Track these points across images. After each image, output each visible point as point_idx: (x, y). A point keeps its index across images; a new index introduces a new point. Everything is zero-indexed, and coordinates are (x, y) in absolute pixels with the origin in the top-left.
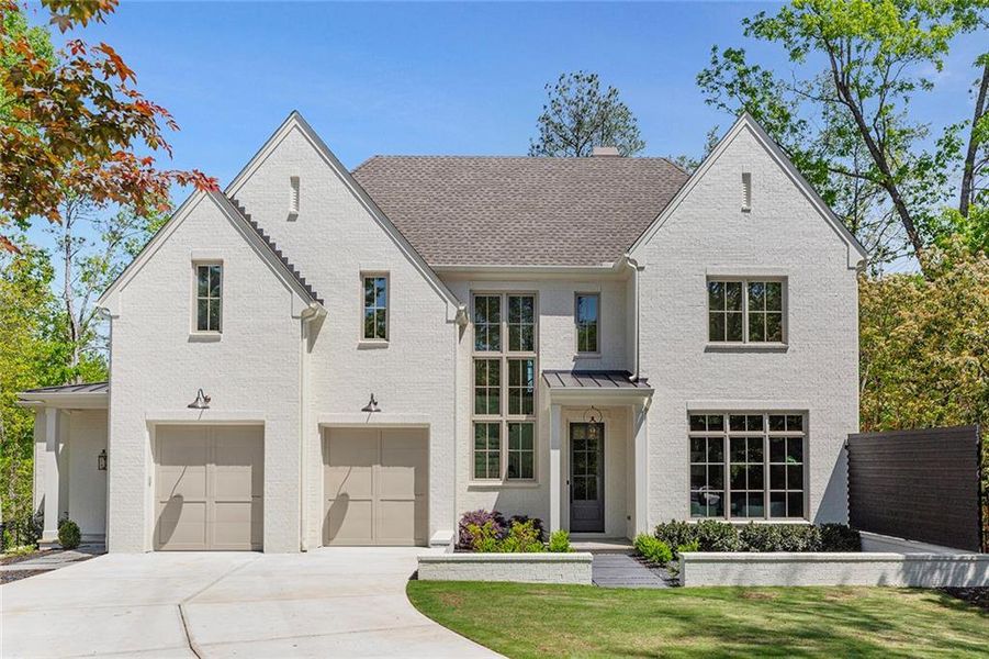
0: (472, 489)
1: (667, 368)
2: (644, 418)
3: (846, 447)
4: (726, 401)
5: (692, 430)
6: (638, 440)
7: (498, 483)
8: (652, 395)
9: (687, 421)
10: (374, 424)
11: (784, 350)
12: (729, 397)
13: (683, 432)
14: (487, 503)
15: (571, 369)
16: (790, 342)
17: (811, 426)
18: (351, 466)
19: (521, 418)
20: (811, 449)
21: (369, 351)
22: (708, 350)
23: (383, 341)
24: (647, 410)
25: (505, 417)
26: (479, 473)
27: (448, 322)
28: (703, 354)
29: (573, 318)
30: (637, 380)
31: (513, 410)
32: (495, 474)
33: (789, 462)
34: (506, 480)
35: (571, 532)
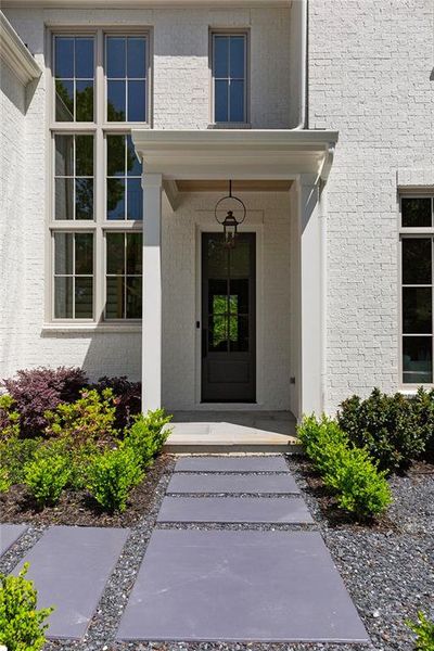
0: (47, 334)
1: (361, 109)
2: (317, 198)
5: (403, 226)
7: (90, 325)
8: (333, 144)
9: (396, 207)
13: (391, 226)
14: (70, 355)
19: (127, 224)
24: (322, 183)
25: (100, 222)
26: (62, 311)
28: (428, 84)
29: (207, 58)
31: (113, 209)
32: (85, 310)
34: (103, 320)
35: (203, 401)
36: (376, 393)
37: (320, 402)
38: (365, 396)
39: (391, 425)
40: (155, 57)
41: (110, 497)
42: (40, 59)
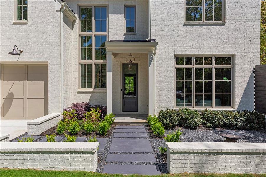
0: (79, 93)
1: (165, 34)
2: (153, 58)
3: (254, 72)
4: (194, 50)
5: (177, 64)
6: (150, 69)
7: (91, 90)
8: (156, 45)
9: (174, 60)
10: (21, 62)
11: (223, 25)
12: (195, 48)
13: (172, 65)
14: (85, 99)
15: (123, 40)
16: (226, 20)
17: (236, 62)
18: (14, 81)
19: (101, 61)
20: (236, 73)
21: (18, 26)
22: (185, 25)
23: (25, 21)
24: (154, 54)
25: (94, 61)
26: (83, 86)
27: (57, 11)
28: (183, 27)
30: (150, 40)
31: (97, 58)
32: (90, 86)
33: (225, 79)
34: (94, 89)
35: (123, 111)
36: (167, 109)
37: (154, 112)
38: (164, 110)
39: (170, 117)
40: (109, 15)
41: (103, 132)
42: (76, 15)
